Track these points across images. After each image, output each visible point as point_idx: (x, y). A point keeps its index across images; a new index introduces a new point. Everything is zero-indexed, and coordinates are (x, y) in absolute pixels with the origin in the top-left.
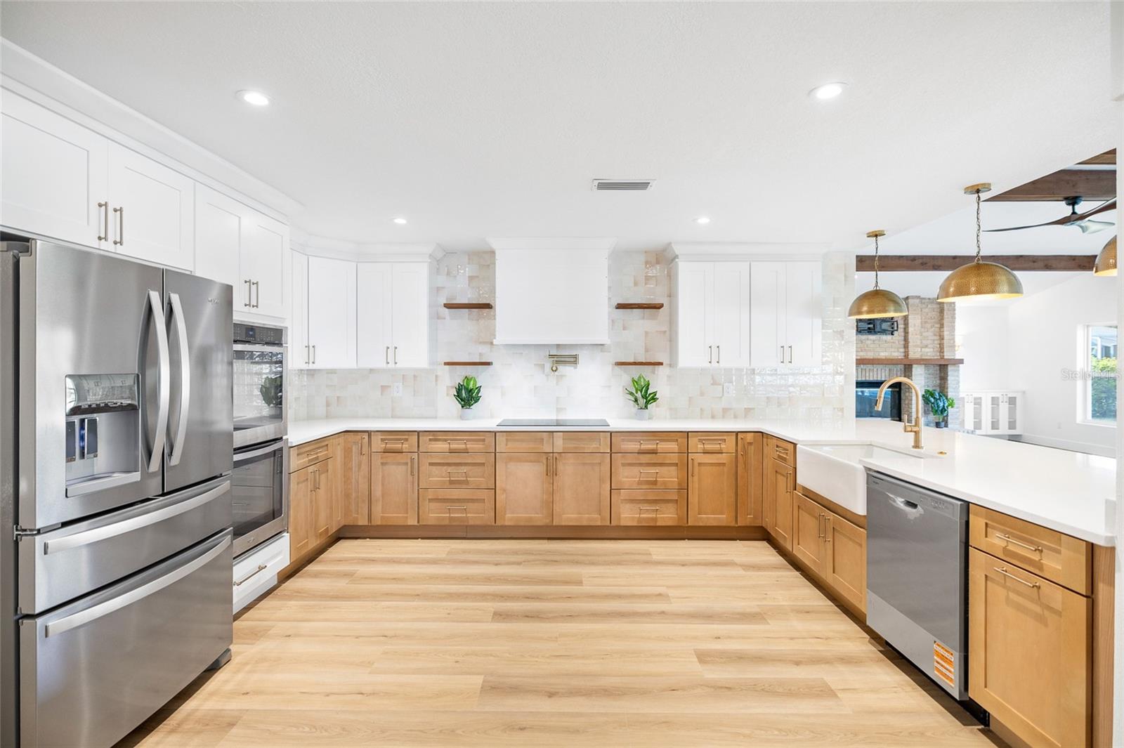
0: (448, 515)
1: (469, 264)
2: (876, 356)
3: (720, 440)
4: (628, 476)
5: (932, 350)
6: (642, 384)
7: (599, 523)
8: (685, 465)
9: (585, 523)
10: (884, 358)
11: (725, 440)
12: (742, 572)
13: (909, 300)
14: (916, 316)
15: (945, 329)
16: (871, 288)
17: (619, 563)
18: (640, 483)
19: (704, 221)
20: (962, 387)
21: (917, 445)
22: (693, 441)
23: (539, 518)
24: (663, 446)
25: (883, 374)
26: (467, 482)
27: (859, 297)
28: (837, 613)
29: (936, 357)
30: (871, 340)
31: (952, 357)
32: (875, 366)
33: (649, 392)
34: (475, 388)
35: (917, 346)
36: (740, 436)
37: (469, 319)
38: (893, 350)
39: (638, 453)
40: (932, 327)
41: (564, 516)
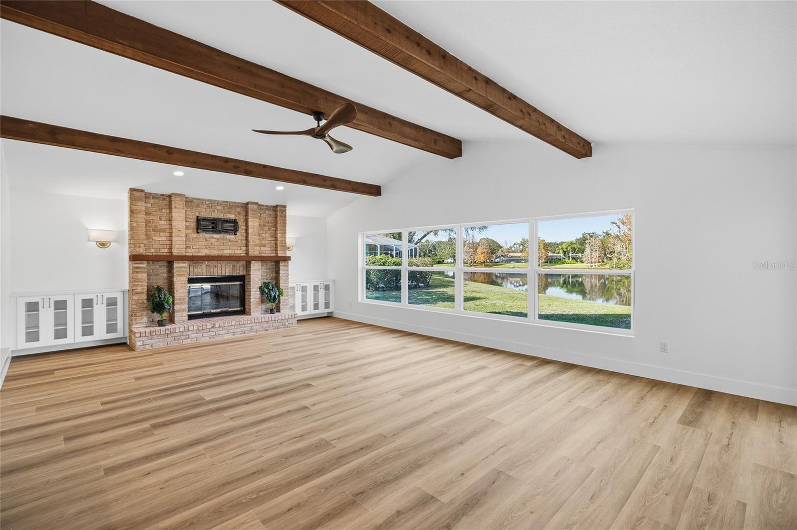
2: (220, 253)
5: (269, 248)
10: (228, 255)
13: (249, 206)
14: (255, 220)
15: (278, 232)
20: (291, 278)
25: (227, 270)
29: (272, 255)
30: (215, 238)
31: (284, 255)
32: (219, 262)
35: (255, 245)
38: (236, 248)
40: (269, 230)
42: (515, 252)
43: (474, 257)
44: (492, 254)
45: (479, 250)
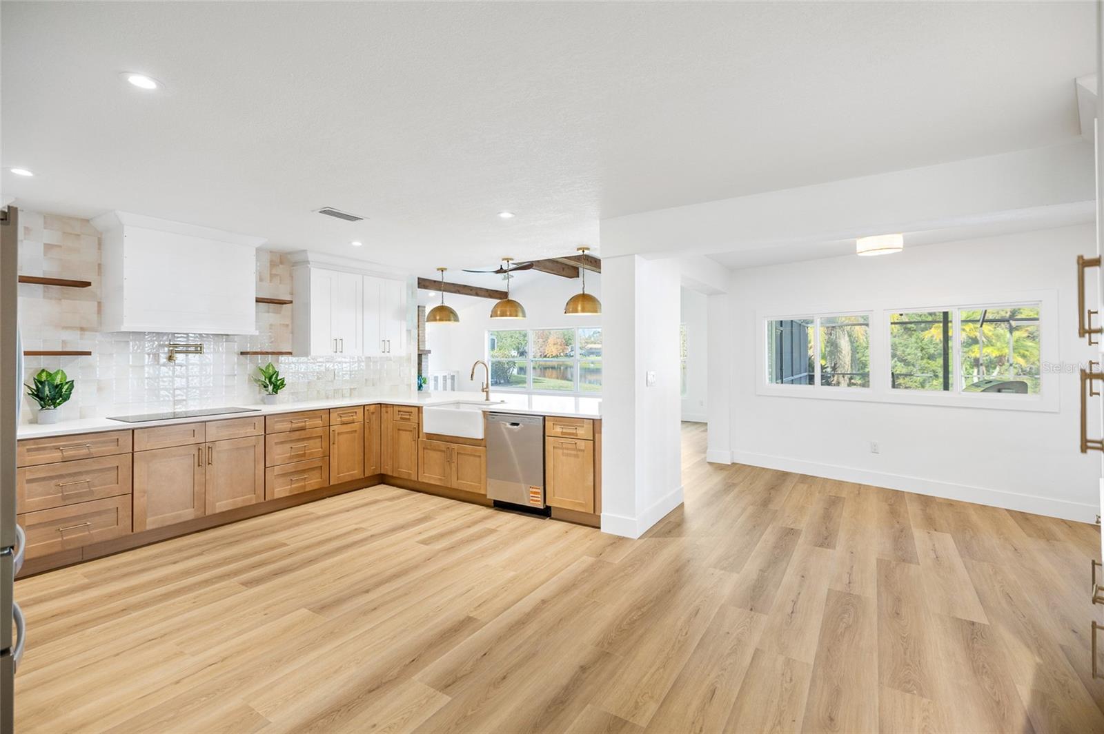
0: (60, 539)
1: (45, 228)
3: (353, 413)
4: (279, 453)
6: (271, 371)
7: (254, 502)
8: (327, 437)
9: (240, 505)
11: (356, 412)
12: (389, 503)
16: (439, 304)
17: (298, 524)
18: (291, 457)
19: (357, 244)
21: (487, 399)
22: (334, 415)
23: (188, 514)
24: (309, 423)
26: (92, 492)
27: (432, 310)
28: (458, 504)
33: (279, 378)
34: (64, 383)
36: (366, 408)
37: (44, 297)
39: (290, 431)
41: (217, 504)
42: (595, 343)
43: (545, 349)
44: (567, 345)
45: (551, 341)
